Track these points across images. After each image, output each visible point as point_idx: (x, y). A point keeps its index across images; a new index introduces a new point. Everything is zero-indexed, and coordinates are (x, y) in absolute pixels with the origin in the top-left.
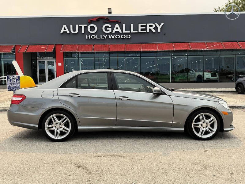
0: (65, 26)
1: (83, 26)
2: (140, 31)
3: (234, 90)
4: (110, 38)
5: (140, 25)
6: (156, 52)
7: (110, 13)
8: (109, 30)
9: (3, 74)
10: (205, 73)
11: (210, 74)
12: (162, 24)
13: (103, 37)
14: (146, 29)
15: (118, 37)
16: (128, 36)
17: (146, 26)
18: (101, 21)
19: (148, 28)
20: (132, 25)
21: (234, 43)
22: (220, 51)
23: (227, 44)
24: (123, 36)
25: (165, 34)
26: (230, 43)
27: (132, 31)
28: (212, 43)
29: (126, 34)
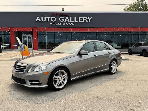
0: (38, 17)
1: (48, 18)
2: (79, 21)
3: (128, 53)
4: (63, 24)
5: (79, 18)
6: (88, 32)
7: (63, 10)
8: (62, 20)
9: (3, 43)
10: (114, 44)
11: (117, 44)
12: (91, 17)
13: (59, 24)
14: (83, 20)
15: (67, 24)
16: (73, 24)
17: (83, 18)
18: (58, 15)
19: (84, 19)
20: (75, 18)
21: (129, 28)
22: (122, 32)
23: (125, 28)
24: (70, 24)
25: (93, 23)
26: (127, 28)
27: (75, 21)
28: (118, 28)
29: (72, 22)
